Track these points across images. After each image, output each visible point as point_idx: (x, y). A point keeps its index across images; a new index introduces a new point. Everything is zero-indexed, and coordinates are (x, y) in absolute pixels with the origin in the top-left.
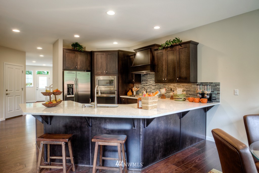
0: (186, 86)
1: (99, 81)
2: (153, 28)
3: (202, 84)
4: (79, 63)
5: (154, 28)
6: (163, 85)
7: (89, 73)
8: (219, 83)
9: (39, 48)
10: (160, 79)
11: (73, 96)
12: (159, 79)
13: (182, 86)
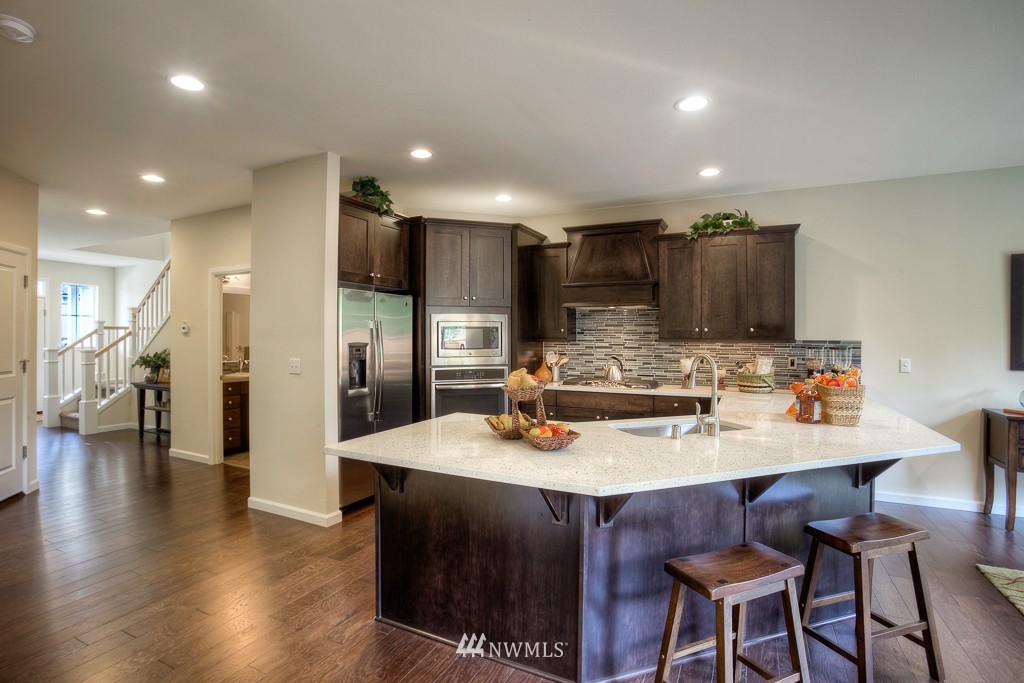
0: (754, 350)
1: (446, 331)
2: (698, 173)
3: (809, 345)
4: (377, 262)
5: (701, 174)
6: (667, 347)
7: (409, 299)
8: (860, 343)
9: (153, 178)
10: (683, 329)
11: (366, 390)
12: (678, 329)
13: (744, 350)
